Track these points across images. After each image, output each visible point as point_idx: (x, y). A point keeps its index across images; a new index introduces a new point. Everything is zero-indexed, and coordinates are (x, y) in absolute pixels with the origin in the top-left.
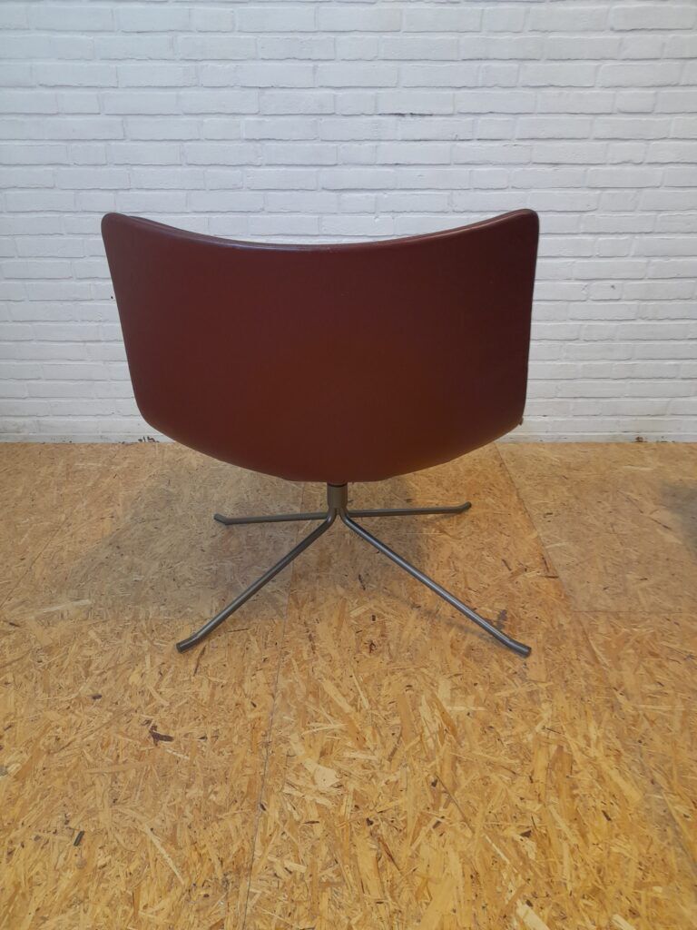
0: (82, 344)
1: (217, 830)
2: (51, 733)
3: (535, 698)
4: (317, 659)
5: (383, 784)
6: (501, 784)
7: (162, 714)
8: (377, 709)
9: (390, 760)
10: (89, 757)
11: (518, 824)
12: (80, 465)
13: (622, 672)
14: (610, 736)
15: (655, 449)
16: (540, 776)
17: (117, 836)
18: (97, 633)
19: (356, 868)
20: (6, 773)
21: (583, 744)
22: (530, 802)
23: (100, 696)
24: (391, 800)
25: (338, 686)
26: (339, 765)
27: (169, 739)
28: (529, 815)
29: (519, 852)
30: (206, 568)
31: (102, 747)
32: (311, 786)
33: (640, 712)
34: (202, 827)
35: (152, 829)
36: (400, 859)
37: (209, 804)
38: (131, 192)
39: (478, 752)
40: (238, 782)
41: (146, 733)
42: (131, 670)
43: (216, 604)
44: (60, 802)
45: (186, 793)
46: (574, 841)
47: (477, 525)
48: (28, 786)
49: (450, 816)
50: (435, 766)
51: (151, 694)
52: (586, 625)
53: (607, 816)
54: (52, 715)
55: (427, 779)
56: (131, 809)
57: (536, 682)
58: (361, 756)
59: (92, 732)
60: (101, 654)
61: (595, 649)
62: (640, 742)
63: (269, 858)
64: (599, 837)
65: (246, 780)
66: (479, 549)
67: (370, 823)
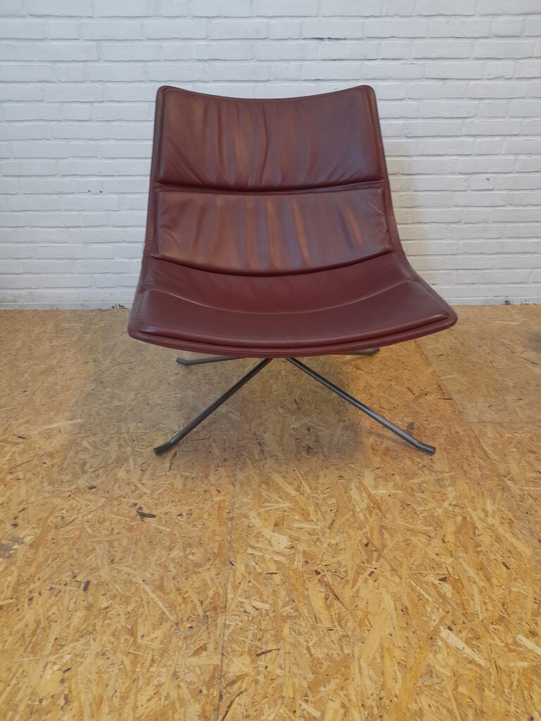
0: (65, 229)
1: (196, 581)
2: (57, 514)
3: (442, 483)
4: (266, 458)
5: (326, 546)
6: (420, 544)
7: (146, 499)
8: (317, 493)
9: (330, 528)
10: (89, 530)
11: (436, 572)
12: (67, 326)
13: (510, 465)
14: (503, 509)
15: (520, 309)
16: (450, 538)
17: (117, 586)
18: (88, 442)
19: (309, 605)
20: (23, 543)
21: (482, 515)
22: (445, 556)
23: (94, 487)
24: (334, 557)
25: (284, 477)
26: (290, 532)
27: (153, 516)
28: (444, 566)
29: (438, 592)
30: (173, 396)
31: (100, 523)
32: (268, 547)
33: (526, 493)
34: (184, 579)
35: (144, 581)
36: (344, 598)
37: (187, 561)
38: (104, 104)
39: (400, 522)
40: (210, 546)
41: (134, 513)
42: (118, 468)
43: (183, 421)
44: (68, 563)
45: (169, 554)
46: (482, 584)
47: (385, 364)
48: (41, 551)
49: (381, 567)
50: (366, 532)
51: (135, 486)
52: (477, 432)
53: (506, 566)
54: (57, 501)
55: (360, 541)
56: (126, 566)
57: (441, 473)
58: (306, 526)
59: (90, 512)
60: (93, 457)
61: (486, 449)
62: (527, 513)
63: (239, 599)
64: (501, 581)
65: (217, 544)
66: (388, 380)
67: (318, 573)
